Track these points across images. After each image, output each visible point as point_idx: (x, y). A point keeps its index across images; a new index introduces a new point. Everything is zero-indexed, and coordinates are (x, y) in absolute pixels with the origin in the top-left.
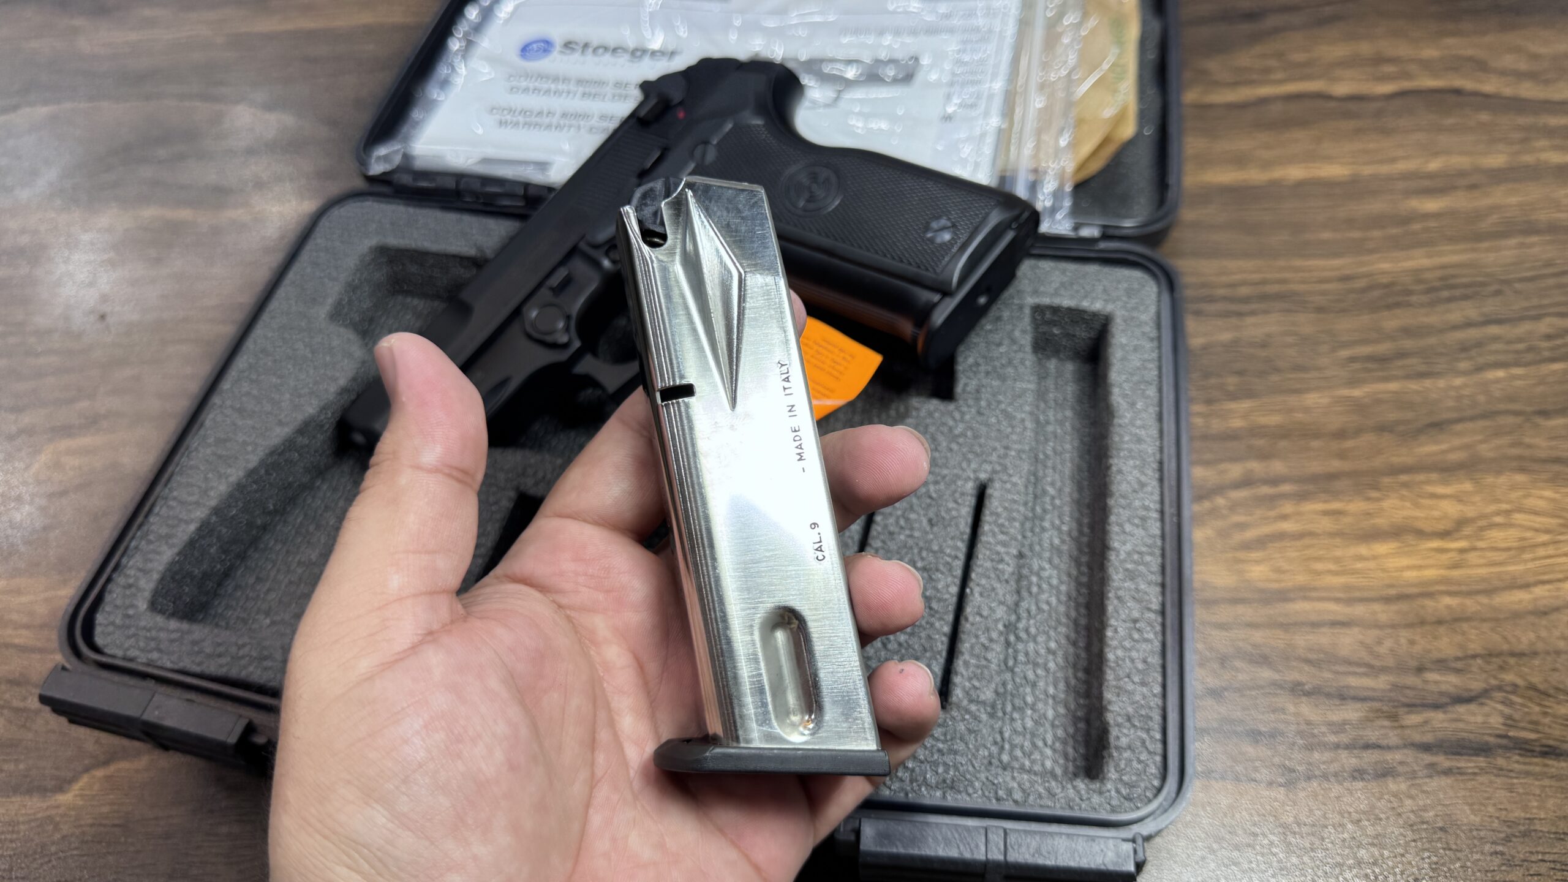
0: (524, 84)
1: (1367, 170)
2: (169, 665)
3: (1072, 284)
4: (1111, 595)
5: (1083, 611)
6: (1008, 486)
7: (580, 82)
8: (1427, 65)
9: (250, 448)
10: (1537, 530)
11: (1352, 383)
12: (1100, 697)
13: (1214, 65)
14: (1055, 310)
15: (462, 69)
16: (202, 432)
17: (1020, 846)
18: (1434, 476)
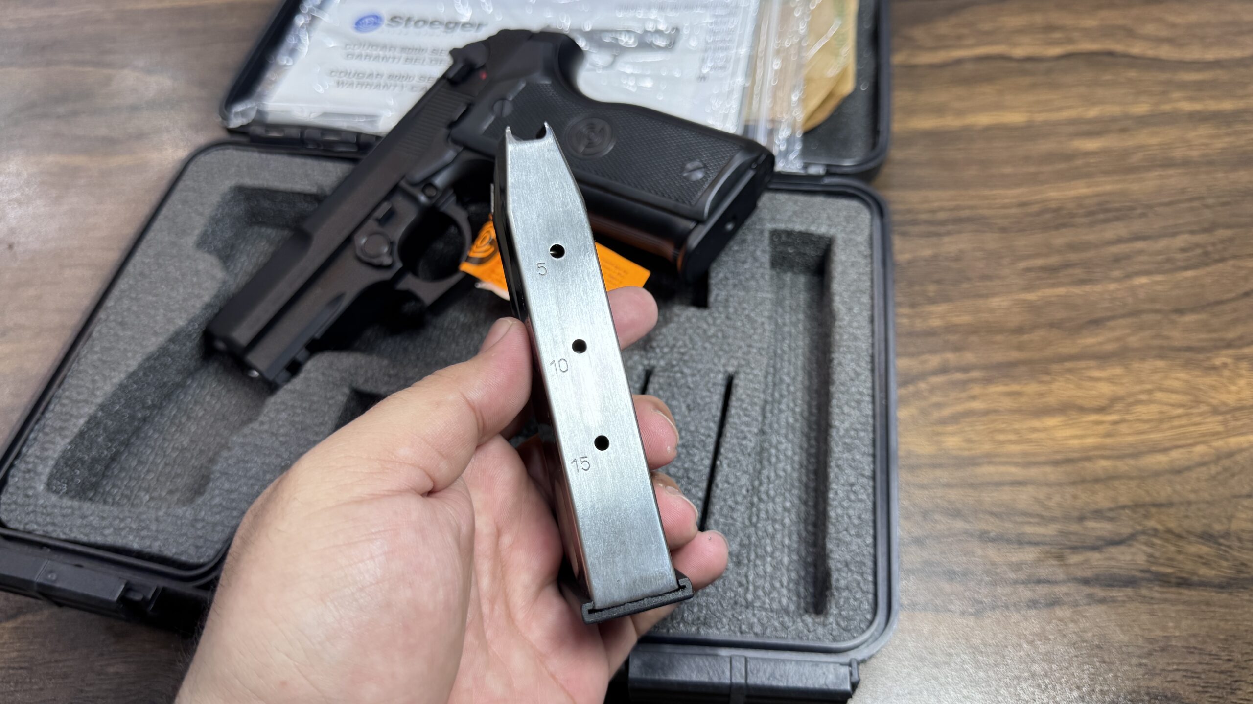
0: (357, 51)
1: (1040, 117)
2: (63, 536)
3: (802, 212)
4: (833, 464)
5: (812, 476)
6: (751, 377)
7: (404, 49)
8: (1087, 33)
9: (130, 355)
10: (1173, 405)
11: (1029, 288)
12: (824, 547)
13: (919, 33)
14: (789, 233)
15: (306, 39)
16: (89, 342)
17: (758, 671)
18: (1092, 363)
